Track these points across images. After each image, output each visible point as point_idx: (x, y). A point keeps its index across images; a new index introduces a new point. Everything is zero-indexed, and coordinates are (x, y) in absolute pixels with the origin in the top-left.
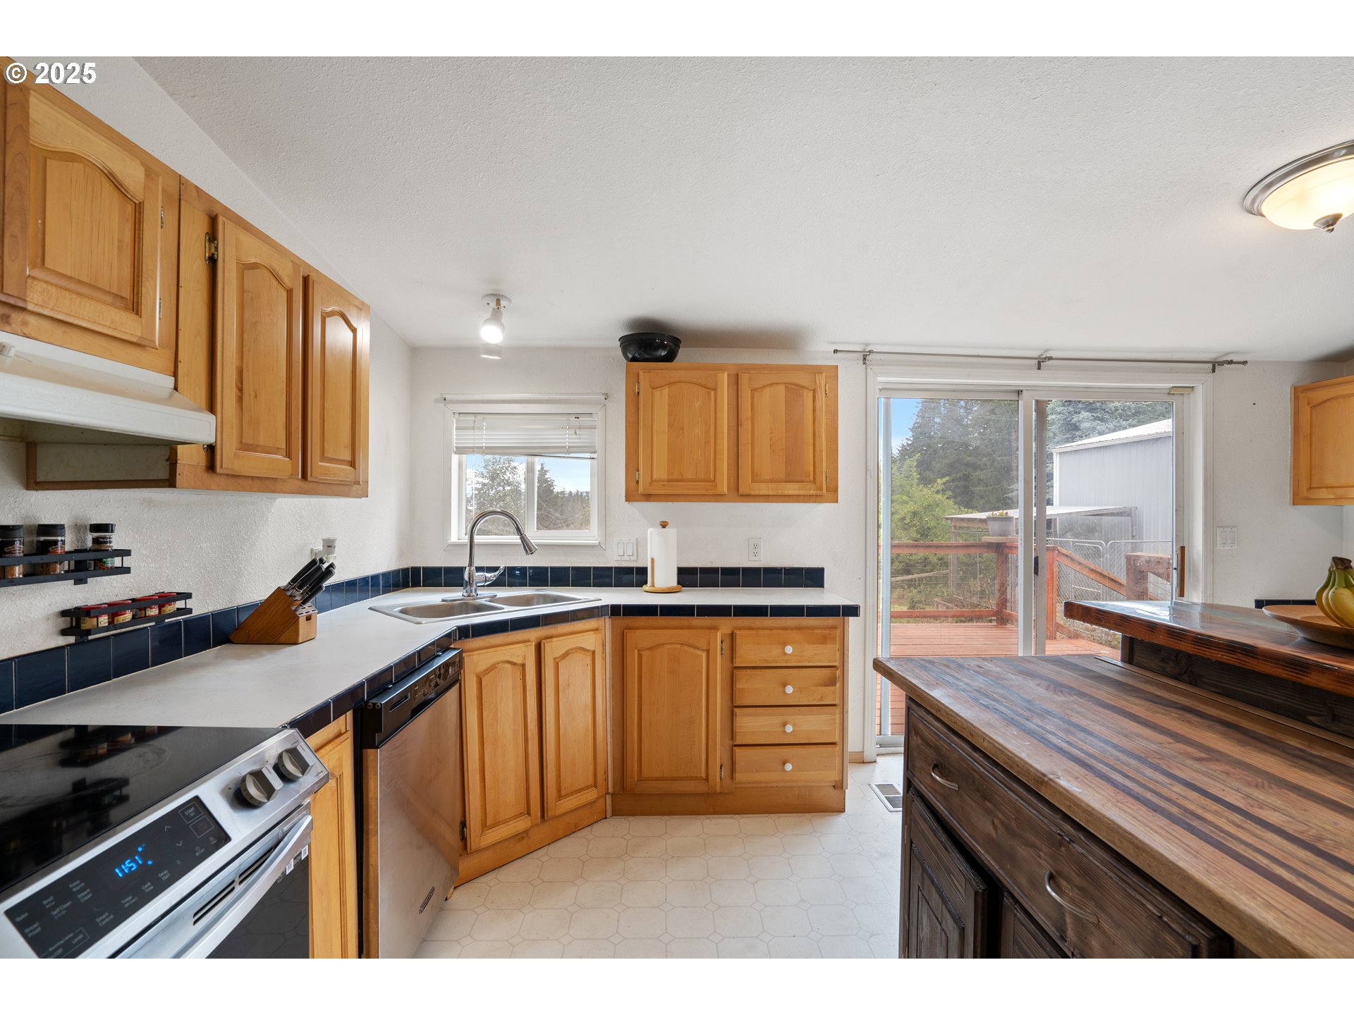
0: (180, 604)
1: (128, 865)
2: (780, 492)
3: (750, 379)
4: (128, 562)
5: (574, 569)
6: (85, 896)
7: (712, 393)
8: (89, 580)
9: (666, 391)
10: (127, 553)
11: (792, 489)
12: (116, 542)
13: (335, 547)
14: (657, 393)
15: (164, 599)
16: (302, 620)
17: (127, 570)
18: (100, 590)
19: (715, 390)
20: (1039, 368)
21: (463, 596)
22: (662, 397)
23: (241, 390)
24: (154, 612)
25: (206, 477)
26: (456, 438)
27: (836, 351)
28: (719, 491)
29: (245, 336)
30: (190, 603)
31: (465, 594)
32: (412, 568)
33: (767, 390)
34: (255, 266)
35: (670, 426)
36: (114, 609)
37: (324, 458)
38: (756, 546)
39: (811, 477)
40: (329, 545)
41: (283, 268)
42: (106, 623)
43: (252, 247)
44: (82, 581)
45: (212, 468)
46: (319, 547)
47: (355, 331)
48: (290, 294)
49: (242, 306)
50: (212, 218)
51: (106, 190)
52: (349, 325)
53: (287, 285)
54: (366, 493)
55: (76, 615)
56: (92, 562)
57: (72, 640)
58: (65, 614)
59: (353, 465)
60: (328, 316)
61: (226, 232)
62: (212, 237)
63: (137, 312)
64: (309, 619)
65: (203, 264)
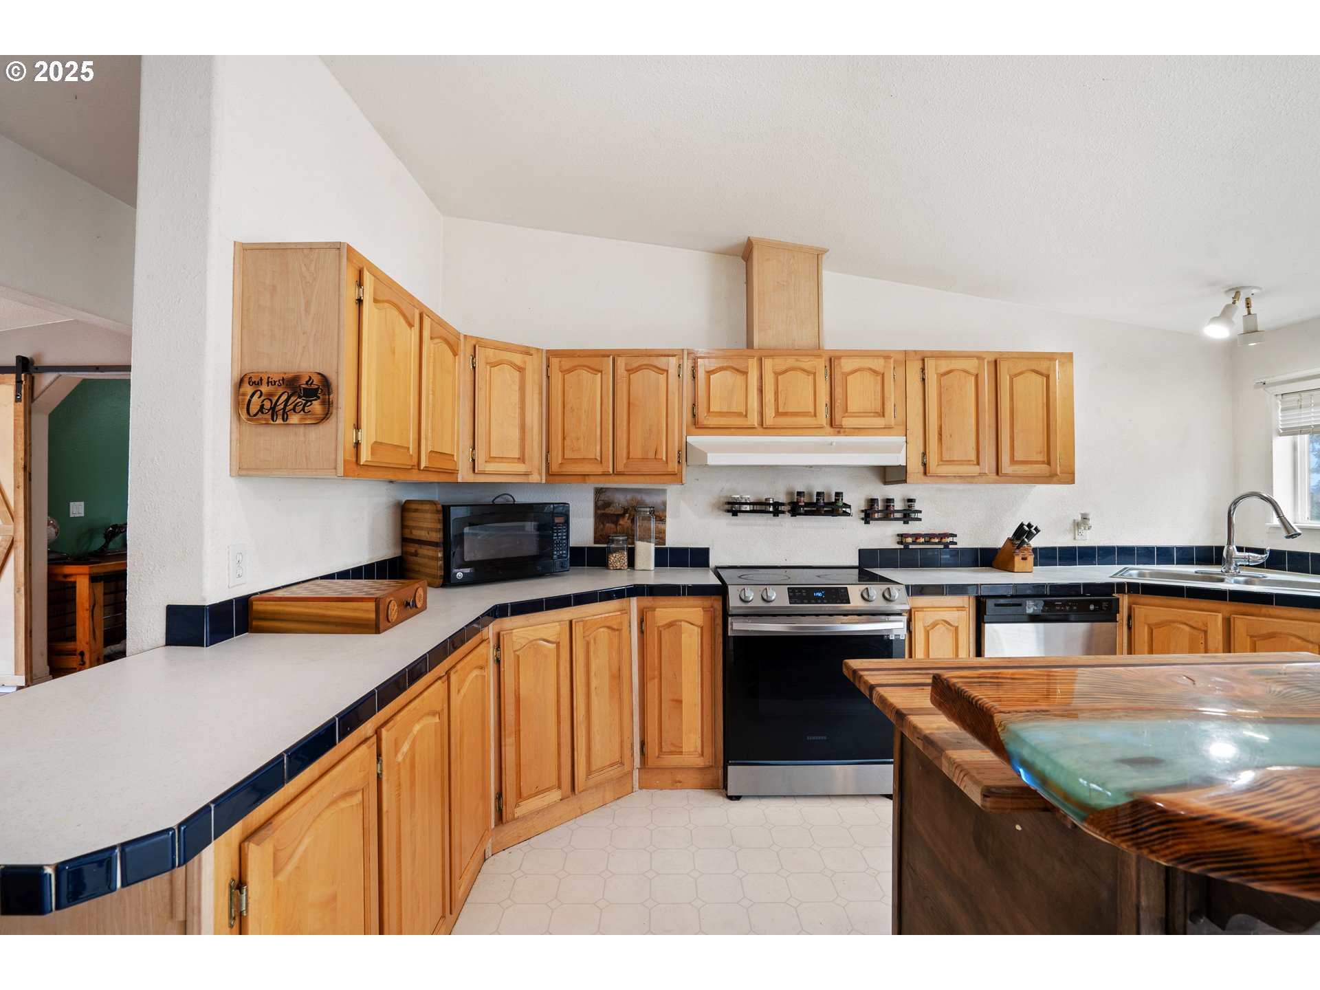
0: (951, 539)
1: (819, 594)
4: (919, 516)
6: (804, 594)
8: (910, 522)
10: (920, 512)
12: (917, 506)
13: (1089, 519)
15: (942, 536)
16: (1017, 559)
17: (920, 520)
18: (912, 528)
21: (1222, 571)
23: (941, 435)
24: (937, 540)
25: (924, 477)
26: (1281, 420)
29: (943, 409)
30: (957, 539)
31: (1223, 570)
34: (950, 372)
36: (917, 536)
37: (1017, 463)
40: (1085, 518)
41: (971, 365)
42: (914, 543)
43: (945, 365)
44: (906, 523)
45: (925, 473)
46: (1079, 518)
47: (1048, 377)
48: (977, 376)
49: (940, 395)
50: (923, 360)
51: (868, 375)
52: (1041, 374)
53: (974, 372)
54: (1072, 481)
55: (902, 536)
56: (908, 514)
57: (902, 547)
58: (898, 535)
59: (1049, 463)
60: (1017, 375)
61: (930, 364)
62: (923, 370)
63: (884, 416)
64: (1024, 559)
65: (919, 384)
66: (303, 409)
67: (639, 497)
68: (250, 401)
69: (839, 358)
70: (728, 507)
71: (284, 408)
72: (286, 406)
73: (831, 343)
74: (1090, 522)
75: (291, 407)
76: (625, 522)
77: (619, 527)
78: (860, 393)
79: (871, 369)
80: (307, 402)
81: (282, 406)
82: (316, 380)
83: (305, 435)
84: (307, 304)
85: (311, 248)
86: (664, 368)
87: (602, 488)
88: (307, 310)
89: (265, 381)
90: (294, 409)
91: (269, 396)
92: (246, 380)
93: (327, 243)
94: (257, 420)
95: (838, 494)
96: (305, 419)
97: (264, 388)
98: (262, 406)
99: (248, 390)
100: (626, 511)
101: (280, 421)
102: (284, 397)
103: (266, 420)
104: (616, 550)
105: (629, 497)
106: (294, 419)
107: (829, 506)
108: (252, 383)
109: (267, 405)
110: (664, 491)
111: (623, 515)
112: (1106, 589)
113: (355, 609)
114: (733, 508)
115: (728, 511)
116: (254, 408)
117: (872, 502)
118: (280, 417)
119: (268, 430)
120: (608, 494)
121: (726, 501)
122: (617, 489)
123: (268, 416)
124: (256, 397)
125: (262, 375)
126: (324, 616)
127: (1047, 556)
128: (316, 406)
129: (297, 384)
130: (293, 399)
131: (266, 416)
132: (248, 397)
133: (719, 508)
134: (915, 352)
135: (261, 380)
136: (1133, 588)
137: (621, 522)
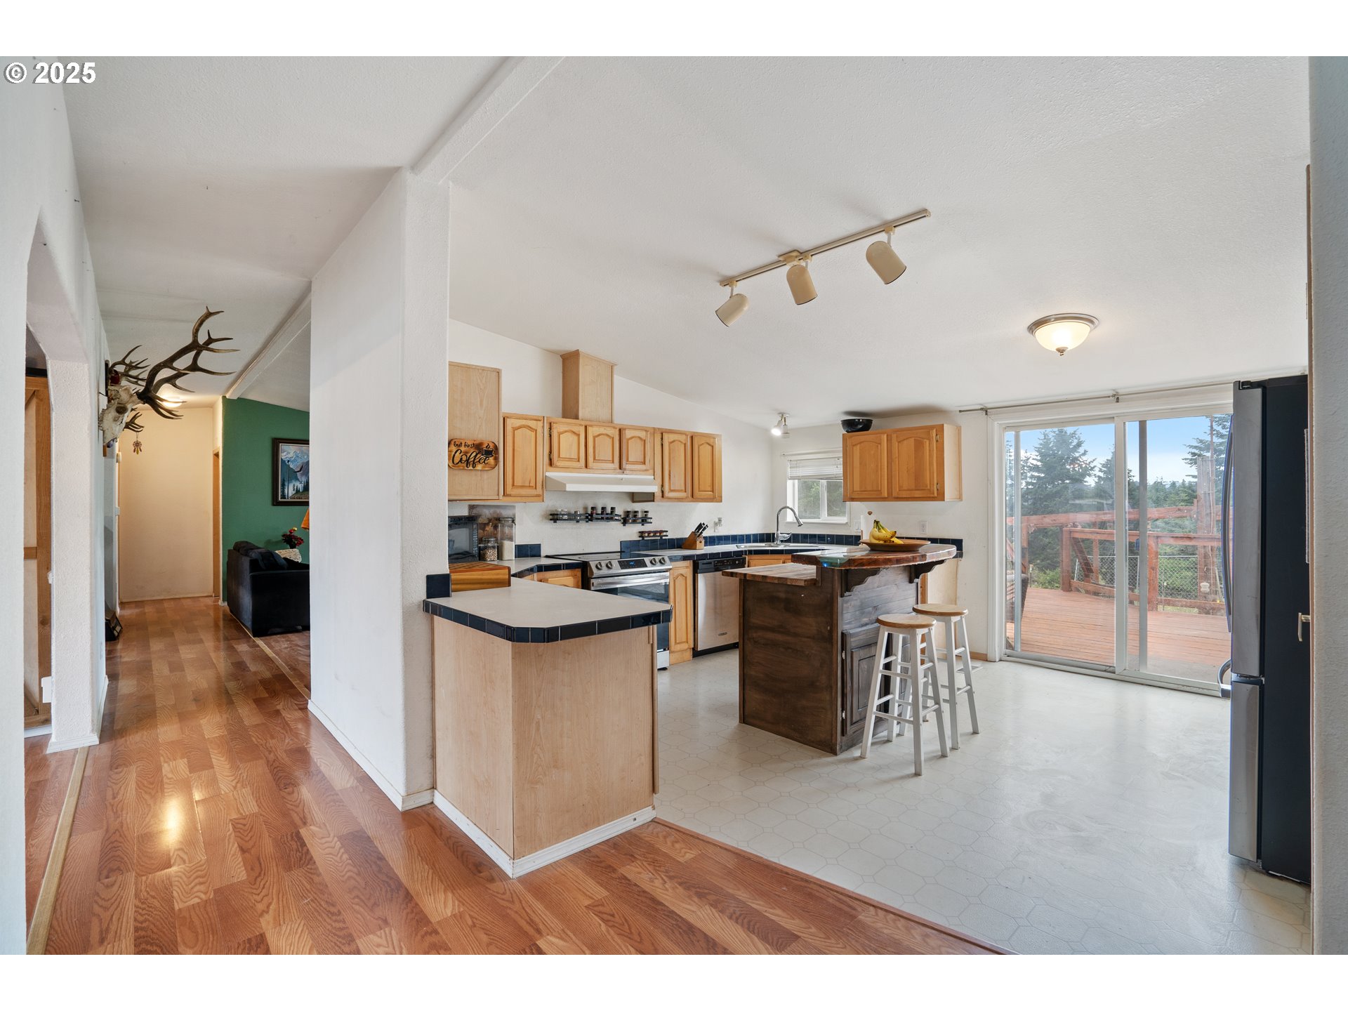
0: (665, 534)
2: (912, 496)
3: (897, 437)
4: (651, 520)
5: (837, 535)
6: (626, 564)
7: (879, 446)
8: (646, 524)
9: (858, 446)
10: (652, 518)
11: (917, 494)
12: (649, 516)
14: (855, 448)
15: (661, 532)
16: (698, 542)
17: (651, 523)
18: (647, 527)
19: (880, 444)
20: (1117, 402)
22: (857, 449)
23: (669, 476)
24: (658, 534)
25: (661, 500)
26: (789, 472)
27: (960, 411)
28: (882, 496)
29: (671, 461)
30: (667, 534)
32: (766, 534)
33: (905, 442)
34: (674, 441)
35: (860, 464)
36: (649, 533)
37: (699, 491)
38: (923, 526)
39: (929, 487)
40: (720, 520)
41: (682, 438)
42: (648, 536)
43: (672, 437)
44: (643, 525)
45: (663, 497)
46: (717, 521)
47: (713, 447)
48: (685, 444)
49: (670, 454)
50: (662, 434)
51: (639, 441)
52: (710, 445)
53: (684, 442)
54: (721, 501)
55: (642, 533)
56: (645, 520)
57: (641, 539)
58: (640, 532)
59: (713, 491)
60: (701, 445)
61: (665, 436)
62: (662, 439)
63: (645, 464)
64: (701, 542)
65: (660, 447)
66: (484, 462)
67: (498, 511)
68: (454, 455)
69: (625, 429)
70: (551, 517)
71: (474, 461)
72: (474, 459)
73: (619, 420)
74: (723, 522)
75: (478, 460)
76: (489, 528)
77: (485, 532)
78: (634, 452)
79: (639, 437)
80: (487, 457)
81: (472, 459)
82: (492, 446)
83: (481, 476)
84: (481, 401)
85: (484, 369)
86: (534, 428)
87: (474, 505)
88: (481, 405)
89: (463, 444)
90: (479, 461)
91: (466, 453)
92: (453, 443)
93: (492, 368)
94: (458, 466)
95: (613, 509)
96: (485, 467)
97: (463, 449)
98: (461, 459)
99: (454, 449)
100: (490, 520)
101: (471, 468)
102: (474, 454)
103: (463, 467)
104: (490, 547)
105: (492, 511)
106: (479, 467)
107: (606, 516)
108: (456, 445)
109: (464, 458)
110: (514, 507)
111: (488, 524)
112: (739, 553)
113: (498, 574)
114: (555, 517)
115: (551, 520)
116: (457, 460)
117: (627, 513)
118: (471, 465)
119: (464, 472)
120: (478, 509)
121: (550, 513)
122: (484, 506)
123: (465, 465)
124: (458, 453)
125: (461, 441)
126: (481, 579)
127: (711, 541)
128: (491, 460)
129: (481, 447)
130: (479, 455)
131: (463, 465)
132: (453, 453)
133: (546, 518)
134: (659, 429)
135: (461, 443)
136: (750, 552)
137: (487, 529)
